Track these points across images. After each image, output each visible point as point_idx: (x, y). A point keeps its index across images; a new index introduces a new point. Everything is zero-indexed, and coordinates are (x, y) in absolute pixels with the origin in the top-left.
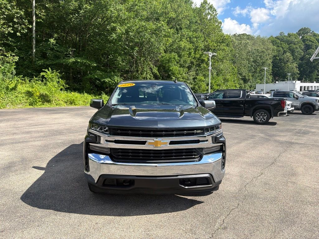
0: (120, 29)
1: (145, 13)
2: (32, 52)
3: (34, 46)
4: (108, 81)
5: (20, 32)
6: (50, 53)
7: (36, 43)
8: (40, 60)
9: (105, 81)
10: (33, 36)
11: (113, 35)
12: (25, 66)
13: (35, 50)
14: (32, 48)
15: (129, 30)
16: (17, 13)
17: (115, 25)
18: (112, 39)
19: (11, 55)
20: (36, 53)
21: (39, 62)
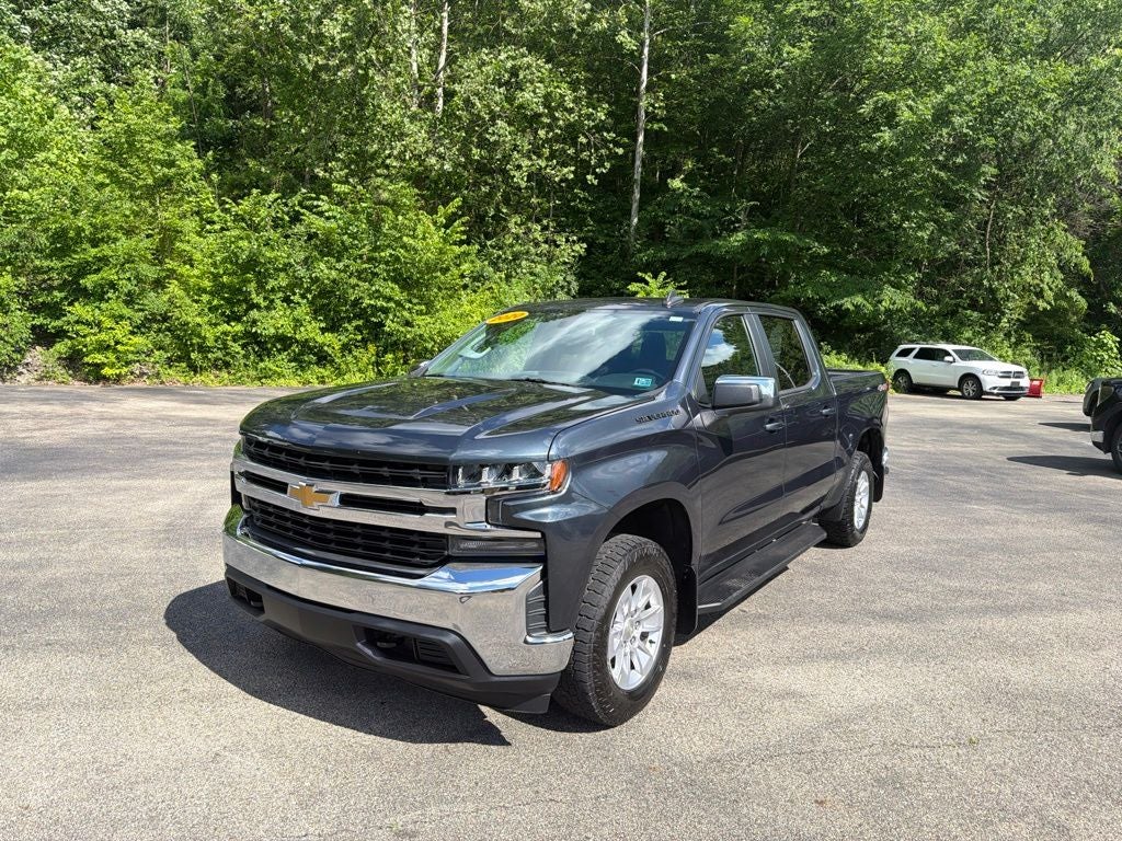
0: (913, 109)
1: (1032, 27)
2: (629, 225)
3: (635, 206)
4: (852, 308)
5: (594, 173)
6: (674, 225)
7: (640, 198)
8: (646, 246)
9: (842, 305)
10: (636, 177)
11: (880, 134)
12: (606, 270)
13: (636, 220)
14: (628, 214)
15: (951, 107)
16: (589, 117)
17: (890, 98)
18: (875, 148)
19: (567, 240)
20: (637, 228)
21: (642, 255)
